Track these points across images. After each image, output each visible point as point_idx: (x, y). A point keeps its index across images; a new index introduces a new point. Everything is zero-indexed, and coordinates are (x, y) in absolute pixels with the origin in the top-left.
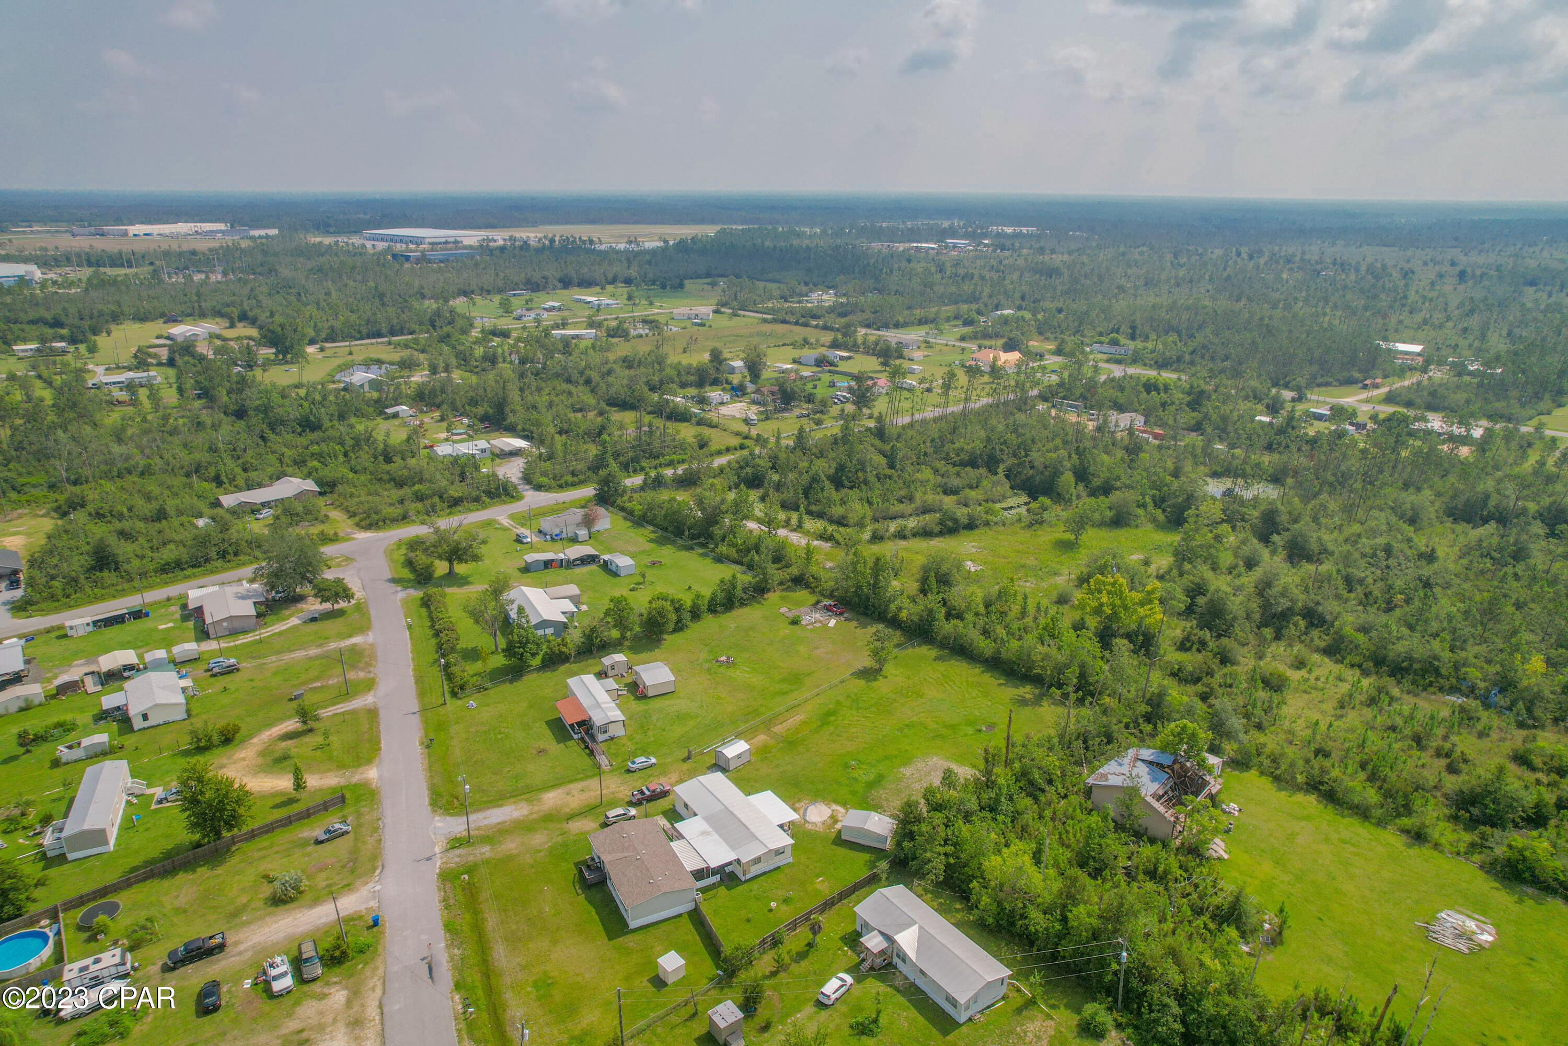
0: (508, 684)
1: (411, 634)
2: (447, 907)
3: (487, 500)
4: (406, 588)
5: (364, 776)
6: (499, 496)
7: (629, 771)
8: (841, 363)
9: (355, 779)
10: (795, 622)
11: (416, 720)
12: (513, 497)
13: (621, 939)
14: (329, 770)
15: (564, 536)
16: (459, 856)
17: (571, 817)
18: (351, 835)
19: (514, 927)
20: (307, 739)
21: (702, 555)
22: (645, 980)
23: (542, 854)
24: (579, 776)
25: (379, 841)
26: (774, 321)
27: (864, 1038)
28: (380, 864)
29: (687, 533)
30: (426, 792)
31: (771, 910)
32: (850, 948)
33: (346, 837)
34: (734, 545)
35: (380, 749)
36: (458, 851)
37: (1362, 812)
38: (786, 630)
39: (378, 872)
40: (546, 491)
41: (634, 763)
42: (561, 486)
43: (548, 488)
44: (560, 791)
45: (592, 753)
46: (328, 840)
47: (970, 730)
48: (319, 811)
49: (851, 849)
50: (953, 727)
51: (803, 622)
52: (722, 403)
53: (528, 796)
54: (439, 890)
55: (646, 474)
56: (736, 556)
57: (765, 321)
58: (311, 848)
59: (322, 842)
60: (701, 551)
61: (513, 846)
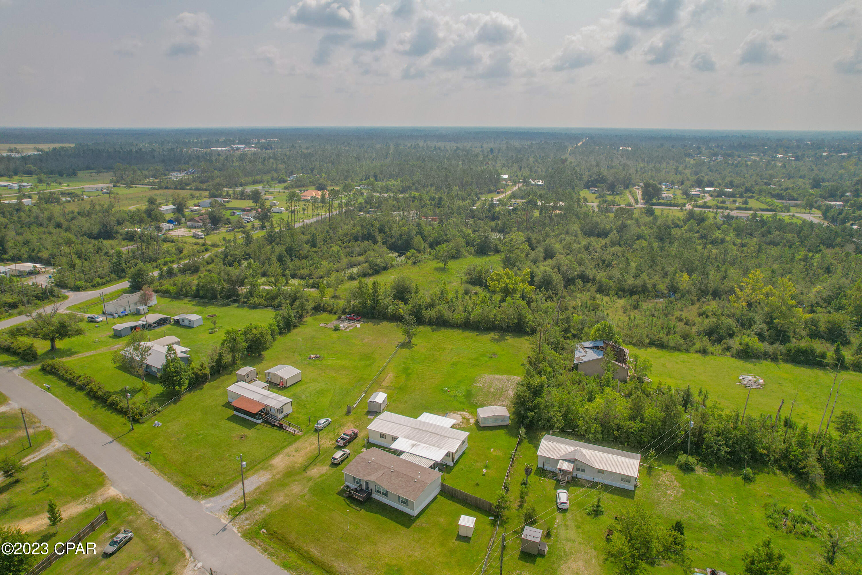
0: (173, 405)
1: (53, 394)
2: (272, 555)
3: (39, 302)
4: (17, 367)
5: (106, 496)
6: (47, 298)
7: (317, 430)
8: (226, 204)
9: (100, 500)
10: (337, 329)
11: (117, 446)
12: (58, 297)
13: (414, 524)
14: (67, 502)
15: (128, 312)
16: (247, 519)
17: (305, 468)
18: (136, 540)
19: (336, 547)
20: (18, 488)
21: (238, 307)
22: (454, 540)
23: (308, 496)
24: (285, 444)
25: (167, 534)
26: (160, 188)
27: (599, 517)
28: (184, 548)
29: (219, 297)
30: (176, 489)
31: (484, 475)
32: (544, 477)
33: (131, 542)
34: (261, 297)
35: (103, 474)
36: (243, 517)
37: (677, 349)
38: (336, 334)
39: (188, 554)
40: (84, 290)
41: (319, 424)
42: (94, 286)
43: (85, 289)
44: (281, 456)
45: (281, 427)
46: (117, 550)
47: (486, 359)
48: (88, 533)
49: (492, 430)
50: (476, 359)
51: (341, 328)
52: (169, 230)
53: (260, 466)
54: (254, 546)
55: (161, 269)
56: (266, 303)
57: (154, 189)
58: (104, 563)
59: (113, 554)
60: (237, 305)
61: (281, 499)
